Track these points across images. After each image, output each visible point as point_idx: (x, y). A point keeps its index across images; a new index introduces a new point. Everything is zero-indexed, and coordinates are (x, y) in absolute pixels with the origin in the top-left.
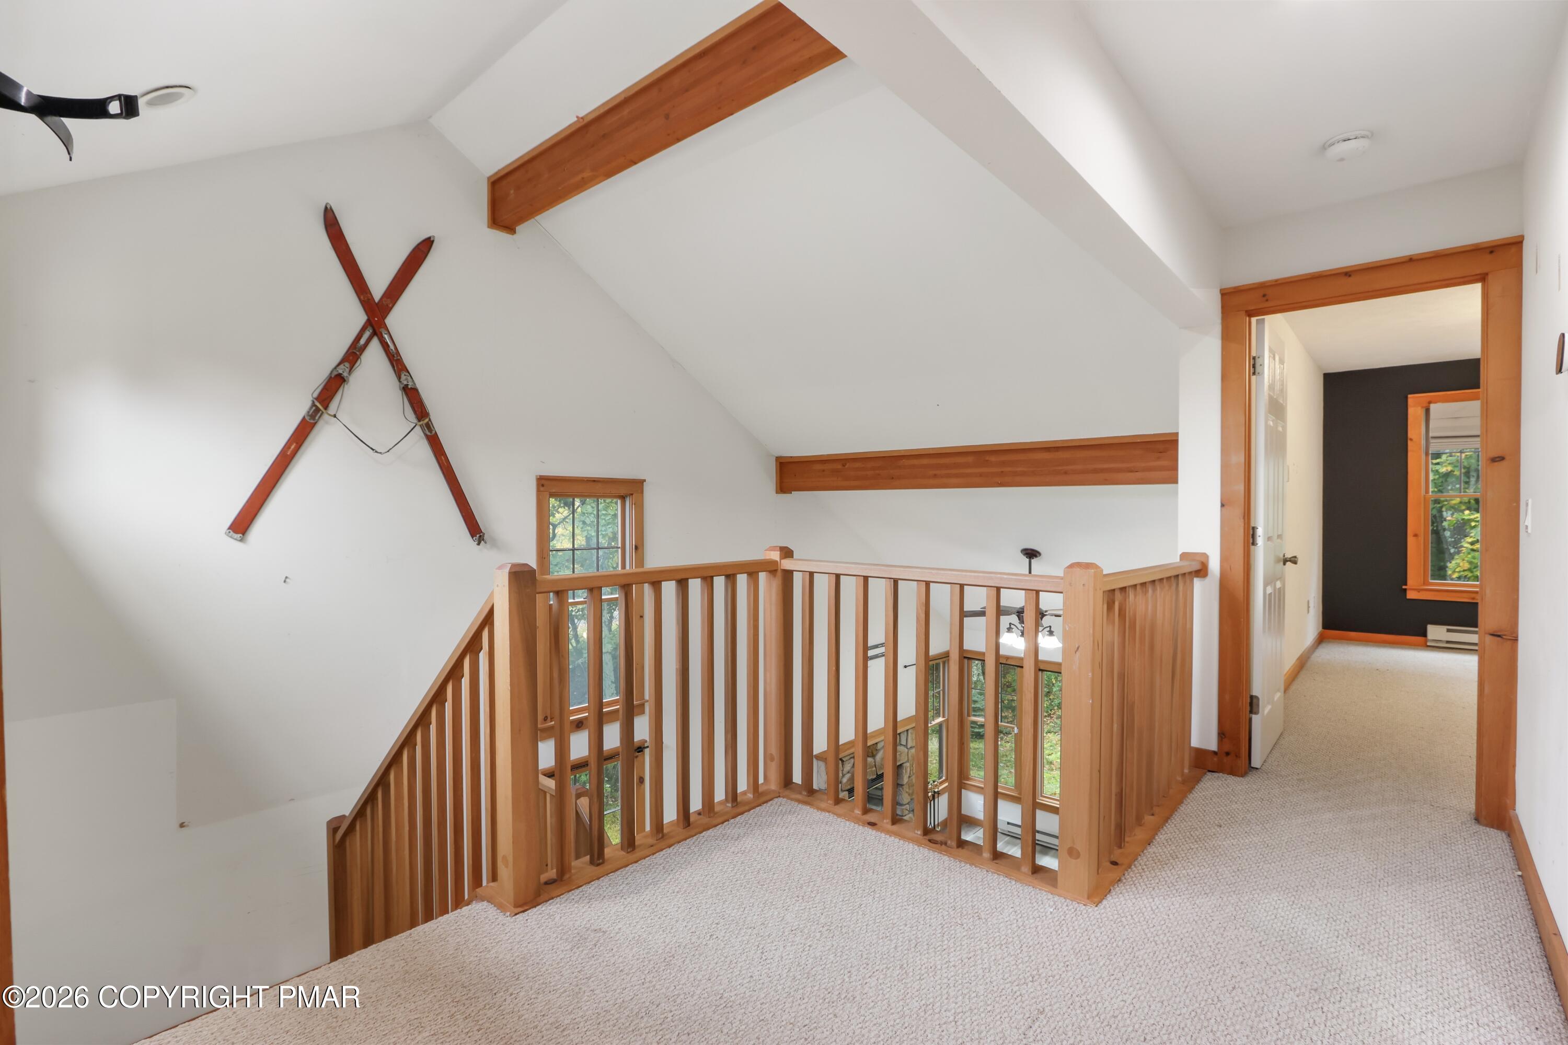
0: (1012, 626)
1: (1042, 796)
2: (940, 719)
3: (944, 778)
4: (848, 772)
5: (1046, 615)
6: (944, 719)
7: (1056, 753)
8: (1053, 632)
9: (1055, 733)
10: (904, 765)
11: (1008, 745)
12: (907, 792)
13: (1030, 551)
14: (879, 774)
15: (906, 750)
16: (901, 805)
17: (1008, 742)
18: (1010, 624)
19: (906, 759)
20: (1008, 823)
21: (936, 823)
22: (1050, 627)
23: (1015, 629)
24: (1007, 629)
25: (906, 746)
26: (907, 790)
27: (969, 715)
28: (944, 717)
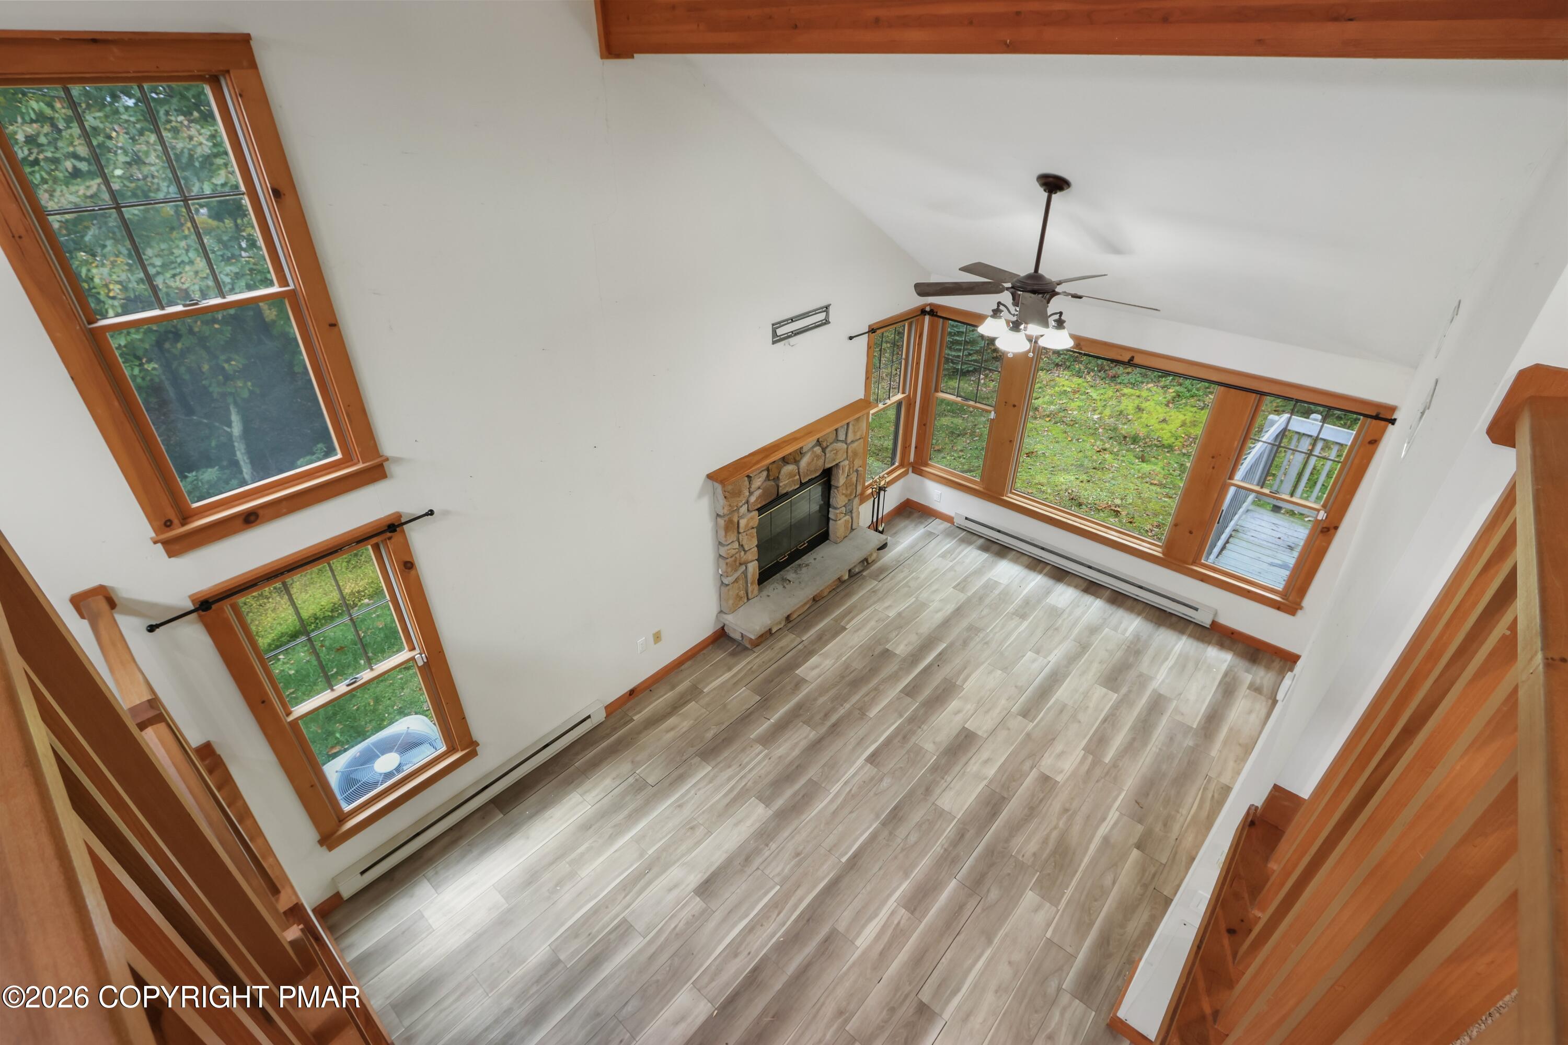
0: (1002, 307)
1: (1011, 492)
2: (900, 396)
3: (897, 464)
4: (759, 488)
5: (1058, 294)
6: (905, 395)
7: (1044, 397)
8: (1064, 322)
9: (1048, 371)
10: (841, 464)
11: (992, 384)
12: (843, 494)
13: (1051, 179)
14: (803, 482)
15: (845, 446)
16: (836, 508)
17: (993, 381)
18: (999, 303)
19: (845, 456)
20: (966, 518)
21: (880, 516)
22: (1061, 313)
23: (1005, 313)
24: (993, 311)
25: (845, 442)
26: (844, 492)
27: (936, 391)
28: (903, 393)
